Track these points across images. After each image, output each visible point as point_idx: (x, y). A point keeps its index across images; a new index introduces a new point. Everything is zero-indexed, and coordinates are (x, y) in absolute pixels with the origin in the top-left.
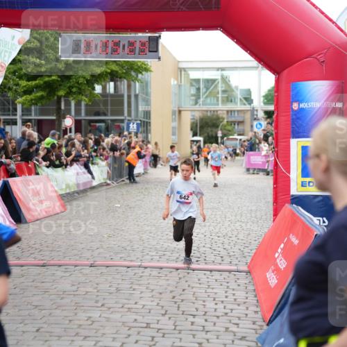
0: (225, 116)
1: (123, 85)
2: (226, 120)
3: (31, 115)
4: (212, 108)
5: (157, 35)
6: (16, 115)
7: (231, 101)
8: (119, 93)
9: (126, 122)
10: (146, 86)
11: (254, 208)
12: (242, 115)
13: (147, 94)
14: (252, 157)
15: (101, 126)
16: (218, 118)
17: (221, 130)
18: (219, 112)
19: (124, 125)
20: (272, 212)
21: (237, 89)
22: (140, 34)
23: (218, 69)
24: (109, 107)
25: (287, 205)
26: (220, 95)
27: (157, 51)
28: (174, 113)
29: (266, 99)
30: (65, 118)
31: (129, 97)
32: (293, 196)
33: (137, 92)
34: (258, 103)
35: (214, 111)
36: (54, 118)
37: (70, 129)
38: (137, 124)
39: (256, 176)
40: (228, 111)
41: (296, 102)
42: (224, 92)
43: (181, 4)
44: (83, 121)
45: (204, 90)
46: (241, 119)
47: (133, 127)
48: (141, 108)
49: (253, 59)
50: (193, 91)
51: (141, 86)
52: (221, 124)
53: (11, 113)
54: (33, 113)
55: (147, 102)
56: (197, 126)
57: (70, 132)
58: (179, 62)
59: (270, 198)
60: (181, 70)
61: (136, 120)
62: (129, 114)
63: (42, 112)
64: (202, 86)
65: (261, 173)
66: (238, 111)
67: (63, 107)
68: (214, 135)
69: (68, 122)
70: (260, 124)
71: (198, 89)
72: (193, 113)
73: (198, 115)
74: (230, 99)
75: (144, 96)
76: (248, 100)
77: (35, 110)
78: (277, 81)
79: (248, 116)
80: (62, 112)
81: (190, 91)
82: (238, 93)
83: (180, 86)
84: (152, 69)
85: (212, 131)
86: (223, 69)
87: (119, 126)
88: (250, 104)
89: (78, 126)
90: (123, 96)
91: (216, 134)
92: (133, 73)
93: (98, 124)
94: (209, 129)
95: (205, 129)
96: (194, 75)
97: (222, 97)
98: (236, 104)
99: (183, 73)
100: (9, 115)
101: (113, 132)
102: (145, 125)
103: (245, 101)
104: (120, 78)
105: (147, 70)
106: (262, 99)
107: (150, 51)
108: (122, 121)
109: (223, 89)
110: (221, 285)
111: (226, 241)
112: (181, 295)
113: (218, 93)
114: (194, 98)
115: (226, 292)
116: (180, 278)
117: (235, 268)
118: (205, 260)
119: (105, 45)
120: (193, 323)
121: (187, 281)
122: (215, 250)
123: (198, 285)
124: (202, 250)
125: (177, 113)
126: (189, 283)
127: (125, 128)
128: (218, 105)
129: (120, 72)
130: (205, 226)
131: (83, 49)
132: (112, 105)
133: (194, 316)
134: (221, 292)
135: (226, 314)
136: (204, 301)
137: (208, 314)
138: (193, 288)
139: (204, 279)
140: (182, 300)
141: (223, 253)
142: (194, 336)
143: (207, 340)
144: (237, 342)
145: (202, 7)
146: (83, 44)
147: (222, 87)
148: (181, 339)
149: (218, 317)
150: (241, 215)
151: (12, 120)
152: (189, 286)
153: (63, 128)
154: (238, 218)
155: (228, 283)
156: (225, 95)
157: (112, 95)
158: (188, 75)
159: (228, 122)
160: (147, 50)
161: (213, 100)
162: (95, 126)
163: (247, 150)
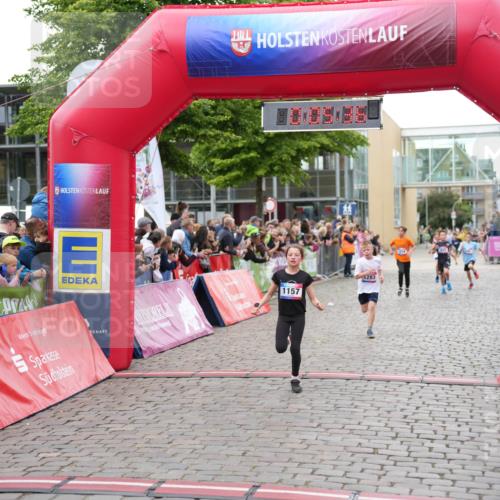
0: (460, 193)
1: (335, 160)
2: (460, 200)
3: (226, 199)
4: (445, 184)
5: (378, 98)
6: (209, 199)
7: (468, 175)
8: (330, 169)
9: (338, 203)
10: (361, 161)
12: (482, 191)
13: (363, 169)
14: (496, 244)
15: (308, 210)
16: (451, 196)
17: (455, 210)
18: (452, 189)
19: (337, 207)
21: (475, 160)
22: (354, 99)
23: (450, 137)
24: (318, 187)
26: (453, 168)
27: (378, 117)
28: (396, 191)
30: (266, 201)
31: (342, 173)
33: (352, 167)
35: (446, 188)
36: (254, 201)
37: (272, 214)
38: (352, 206)
40: (463, 188)
42: (459, 164)
43: (408, 61)
44: (287, 205)
45: (434, 163)
46: (480, 197)
47: (347, 209)
48: (357, 187)
49: (498, 122)
50: (420, 164)
51: (356, 161)
52: (455, 203)
53: (203, 197)
54: (229, 196)
55: (364, 179)
56: (425, 206)
57: (272, 218)
58: (402, 129)
60: (404, 139)
61: (351, 201)
62: (342, 195)
63: (238, 197)
64: (430, 156)
66: (477, 187)
67: (264, 188)
68: (446, 216)
69: (270, 206)
71: (426, 162)
72: (420, 191)
73: (426, 193)
74: (465, 172)
75: (360, 171)
76: (489, 172)
77: (231, 192)
79: (489, 192)
80: (264, 195)
81: (416, 164)
82: (477, 164)
83: (403, 159)
84: (369, 141)
85: (444, 212)
86: (456, 136)
87: (330, 210)
88: (491, 178)
89: (281, 207)
90: (334, 172)
91: (450, 215)
93: (304, 207)
94: (441, 209)
95: (435, 210)
96: (420, 145)
97: (457, 171)
98: (473, 177)
99: (407, 142)
100: (201, 199)
101: (323, 216)
102: (362, 208)
103: (484, 175)
105: (363, 143)
107: (369, 118)
108: (334, 203)
109: (457, 160)
110: (465, 402)
111: (468, 347)
112: (414, 413)
113: (451, 165)
114: (420, 172)
115: (471, 411)
116: (412, 394)
117: (481, 381)
118: (442, 371)
119: (315, 113)
120: (431, 449)
121: (420, 397)
122: (454, 359)
123: (435, 402)
124: (437, 358)
125: (400, 192)
126: (423, 399)
127: (338, 212)
128: (451, 179)
129: (331, 146)
130: (440, 328)
131: (289, 119)
132: (321, 184)
133: (432, 440)
134: (464, 411)
135: (472, 438)
136: (444, 422)
137: (449, 438)
138: (428, 405)
139: (442, 395)
140: (416, 421)
141: (465, 362)
142: (433, 465)
143: (451, 470)
144: (487, 473)
145: (432, 62)
146: (290, 113)
147: (456, 158)
148: (417, 468)
149: (462, 442)
150: (486, 316)
151: (205, 204)
152: (424, 403)
153: (264, 213)
154: (482, 318)
155: (472, 399)
156: (460, 168)
157: (321, 172)
158: (413, 145)
159: (463, 200)
160: (366, 117)
161: (445, 174)
162: (301, 210)
163: (489, 235)
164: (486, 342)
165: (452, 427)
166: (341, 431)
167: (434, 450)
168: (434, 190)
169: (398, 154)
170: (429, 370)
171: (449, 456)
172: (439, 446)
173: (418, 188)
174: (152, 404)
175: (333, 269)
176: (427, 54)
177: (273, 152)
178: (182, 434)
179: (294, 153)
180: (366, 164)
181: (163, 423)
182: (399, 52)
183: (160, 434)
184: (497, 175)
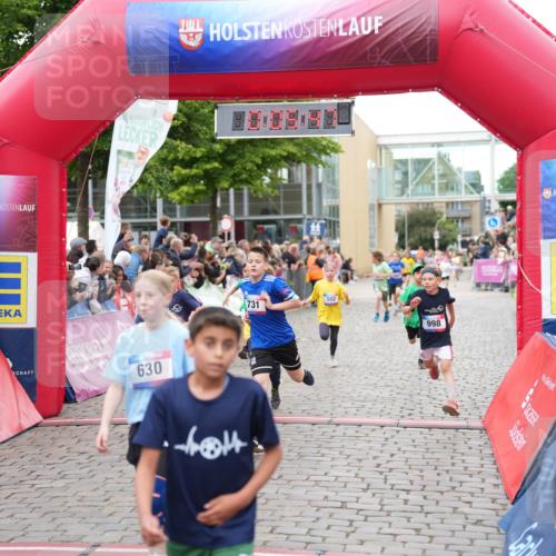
0: (444, 210)
1: (301, 172)
2: (444, 218)
3: (175, 216)
4: (427, 199)
5: (349, 101)
6: (155, 217)
7: (453, 189)
8: (295, 182)
9: (305, 222)
10: (331, 170)
11: (488, 339)
12: (468, 208)
13: (334, 182)
14: (483, 267)
15: (271, 229)
16: (434, 213)
17: (439, 229)
18: (435, 205)
19: (303, 226)
20: (515, 345)
21: (460, 172)
22: (323, 101)
23: (433, 145)
24: (282, 203)
25: (537, 334)
26: (436, 182)
27: (349, 123)
28: (371, 207)
29: (502, 184)
30: (221, 219)
31: (309, 187)
32: (545, 320)
33: (320, 180)
34: (491, 190)
35: (428, 204)
36: (207, 219)
37: (229, 234)
38: (321, 225)
39: (489, 293)
40: (447, 204)
41: (548, 187)
42: (442, 176)
43: (383, 57)
44: (246, 223)
45: (414, 174)
46: (467, 215)
47: (316, 229)
48: (326, 202)
49: (484, 129)
50: (398, 176)
51: (324, 172)
52: (439, 221)
53: (148, 214)
54: (178, 213)
55: (335, 193)
56: (404, 225)
57: (229, 238)
58: (377, 137)
59: (512, 324)
60: (380, 147)
61: (319, 219)
62: (310, 211)
63: (191, 212)
64: (410, 169)
65: (496, 290)
66: (462, 203)
67: (219, 204)
68: (429, 237)
69: (226, 224)
70: (495, 221)
71: (406, 174)
72: (399, 207)
73: (405, 210)
74: (450, 186)
75: (330, 185)
76: (476, 186)
77: (181, 209)
78: (521, 160)
79: (476, 210)
80: (218, 212)
81: (394, 176)
82: (462, 177)
83: (379, 170)
84: (343, 148)
85: (425, 232)
86: (439, 145)
87: (295, 229)
88: (479, 193)
89: (239, 226)
90: (300, 186)
91: (432, 236)
92: (315, 155)
93: (266, 227)
94: (422, 229)
95: (416, 229)
96: (398, 154)
97: (440, 184)
98: (459, 191)
99: (383, 151)
100: (146, 217)
101: (287, 236)
102: (332, 227)
103: (472, 189)
104: (299, 162)
105: (336, 150)
106: (496, 185)
107: (339, 123)
108: (300, 221)
109: (441, 172)
110: (445, 448)
112: (388, 461)
113: (433, 178)
114: (399, 186)
115: (452, 458)
116: (386, 439)
117: (464, 423)
118: (421, 412)
119: (276, 117)
120: (406, 502)
121: (396, 443)
122: (435, 399)
123: (413, 449)
124: (416, 398)
125: (376, 208)
126: (398, 445)
127: (305, 231)
128: (434, 194)
129: (299, 155)
131: (247, 124)
132: (285, 199)
133: (408, 491)
134: (445, 458)
135: (454, 488)
136: (421, 471)
137: (427, 488)
138: (404, 452)
139: (420, 440)
140: (391, 470)
142: (409, 519)
143: (428, 525)
144: (469, 527)
145: (411, 59)
146: (247, 117)
147: (439, 169)
149: (442, 493)
150: (471, 350)
151: (151, 223)
152: (399, 450)
153: (219, 232)
154: (466, 353)
155: (454, 444)
156: (444, 181)
157: (285, 186)
158: (391, 154)
159: (447, 218)
160: (335, 122)
161: (427, 188)
162: (262, 229)
163: (477, 258)
164: (471, 379)
165: (430, 476)
166: (306, 483)
167: (410, 502)
168: (414, 206)
169: (374, 165)
170: (406, 412)
171: (426, 509)
172: (415, 498)
173: (396, 204)
174: (86, 456)
176: (405, 50)
177: (234, 161)
178: (121, 490)
180: (337, 177)
181: (99, 478)
182: (373, 47)
183: (94, 490)
184: (485, 189)
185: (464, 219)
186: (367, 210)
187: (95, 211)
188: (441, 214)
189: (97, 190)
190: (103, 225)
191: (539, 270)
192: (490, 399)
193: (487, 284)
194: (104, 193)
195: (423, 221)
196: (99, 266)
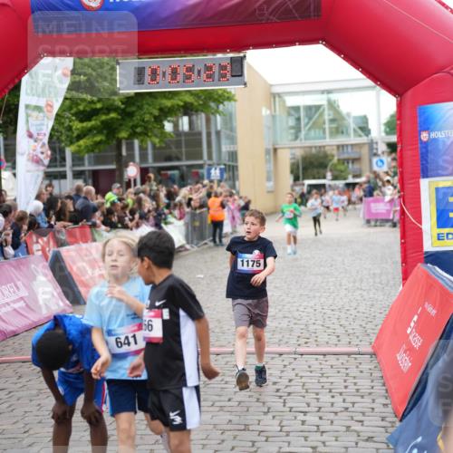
0: (335, 152)
1: (201, 120)
2: (336, 158)
3: (83, 165)
4: (318, 143)
5: (242, 55)
6: (64, 166)
7: (342, 133)
8: (196, 130)
9: (206, 167)
10: (229, 119)
11: (378, 271)
12: (358, 150)
13: (232, 129)
14: (372, 205)
15: (174, 175)
16: (326, 156)
17: (331, 170)
18: (327, 148)
19: (204, 171)
21: (349, 117)
22: (219, 55)
23: (323, 92)
24: (184, 150)
25: (419, 265)
26: (327, 126)
27: (241, 75)
28: (267, 152)
29: (389, 127)
30: (127, 166)
31: (209, 135)
32: (427, 252)
33: (219, 128)
34: (378, 133)
35: (320, 147)
36: (114, 167)
37: (135, 180)
38: (221, 169)
39: (378, 229)
40: (338, 147)
41: (425, 130)
42: (332, 121)
43: (270, 14)
44: (150, 169)
45: (306, 120)
46: (356, 156)
47: (215, 173)
48: (225, 148)
50: (292, 122)
51: (223, 120)
52: (330, 164)
53: (58, 163)
54: (86, 162)
55: (233, 140)
56: (298, 167)
57: (135, 185)
58: (271, 85)
60: (274, 96)
61: (219, 165)
62: (210, 157)
63: (98, 161)
64: (302, 114)
65: (387, 225)
66: (352, 145)
67: (124, 153)
69: (132, 171)
70: (382, 161)
71: (298, 119)
72: (293, 151)
73: (299, 153)
74: (340, 130)
75: (228, 132)
76: (364, 129)
77: (90, 158)
78: (400, 105)
79: (365, 151)
80: (124, 160)
81: (287, 122)
82: (351, 121)
83: (274, 117)
84: (236, 98)
85: (318, 173)
86: (329, 92)
87: (197, 174)
88: (367, 135)
89: (144, 172)
90: (200, 134)
92: (212, 104)
93: (170, 172)
94: (315, 171)
95: (309, 171)
96: (291, 101)
97: (330, 128)
98: (348, 134)
99: (277, 99)
100: (56, 166)
101: (189, 181)
102: (231, 170)
103: (360, 132)
104: (197, 111)
105: (230, 98)
106: (383, 128)
107: (233, 76)
108: (201, 166)
109: (331, 117)
110: (339, 372)
111: (343, 315)
112: (287, 386)
113: (324, 123)
114: (292, 131)
115: (345, 381)
116: (285, 366)
117: (356, 349)
118: (316, 341)
119: (174, 72)
120: (303, 423)
121: (293, 369)
122: (328, 328)
123: (309, 374)
124: (312, 328)
125: (272, 152)
126: (296, 371)
127: (205, 177)
128: (325, 138)
129: (196, 104)
130: (314, 297)
131: (147, 78)
132: (186, 146)
133: (305, 413)
134: (338, 381)
135: (347, 409)
136: (317, 394)
137: (323, 409)
138: (301, 377)
139: (316, 365)
140: (289, 394)
141: (340, 331)
142: (306, 438)
143: (324, 443)
144: (361, 444)
145: (297, 15)
146: (148, 72)
147: (329, 115)
148: (289, 443)
149: (336, 413)
150: (361, 281)
151: (60, 172)
152: (297, 375)
153: (126, 178)
154: (357, 284)
155: (347, 369)
156: (334, 125)
157: (186, 134)
158: (284, 102)
159: (339, 160)
160: (229, 75)
161: (318, 132)
162: (166, 175)
163: (365, 196)
164: (362, 308)
165: (325, 398)
166: (211, 409)
167: (307, 423)
168: (307, 149)
169: (268, 112)
170: (302, 341)
171: (322, 429)
172: (312, 419)
173: (292, 148)
174: (5, 392)
175: (202, 238)
176: (291, 6)
177: (134, 112)
178: (40, 422)
179: (156, 113)
180: (234, 124)
181: (19, 412)
182: (261, 5)
183: (14, 423)
184: (372, 132)
185: (354, 160)
186: (263, 155)
187: (7, 161)
188: (333, 156)
189: (9, 142)
190: (15, 175)
191: (420, 207)
192: (380, 327)
193: (376, 221)
194: (15, 145)
195: (316, 163)
196: (10, 212)
